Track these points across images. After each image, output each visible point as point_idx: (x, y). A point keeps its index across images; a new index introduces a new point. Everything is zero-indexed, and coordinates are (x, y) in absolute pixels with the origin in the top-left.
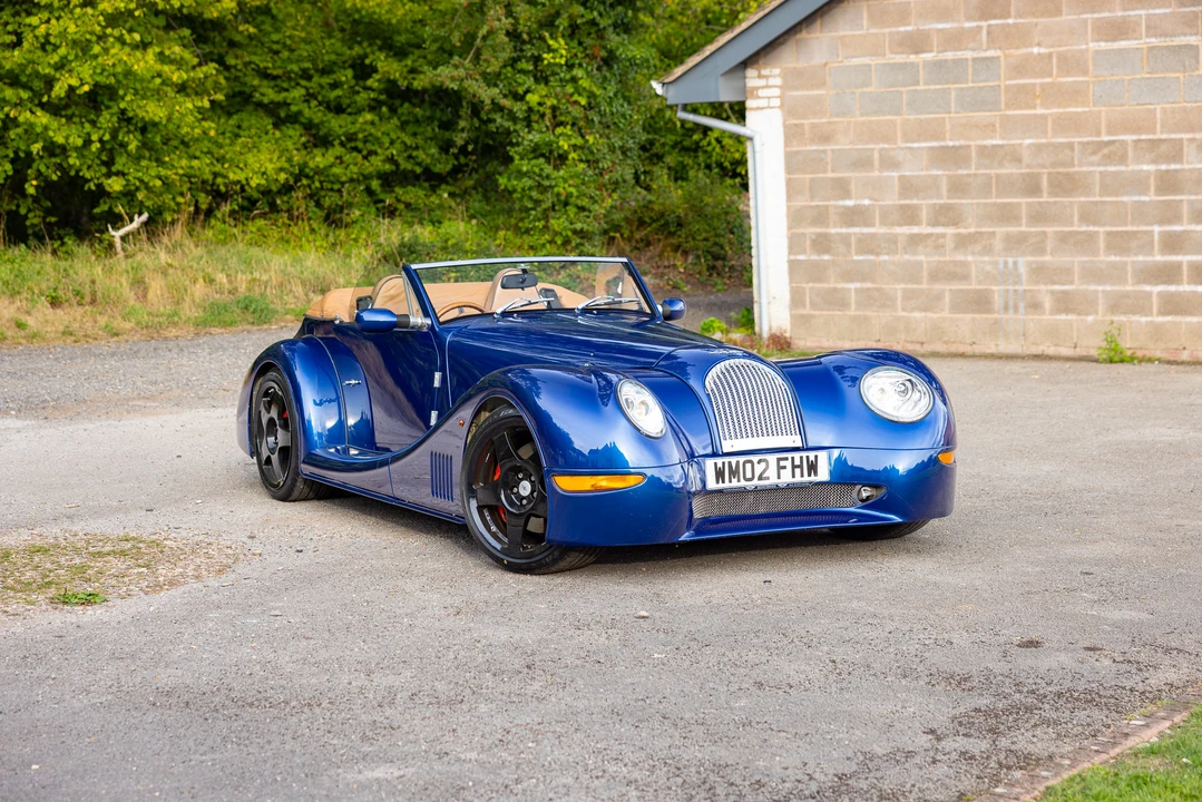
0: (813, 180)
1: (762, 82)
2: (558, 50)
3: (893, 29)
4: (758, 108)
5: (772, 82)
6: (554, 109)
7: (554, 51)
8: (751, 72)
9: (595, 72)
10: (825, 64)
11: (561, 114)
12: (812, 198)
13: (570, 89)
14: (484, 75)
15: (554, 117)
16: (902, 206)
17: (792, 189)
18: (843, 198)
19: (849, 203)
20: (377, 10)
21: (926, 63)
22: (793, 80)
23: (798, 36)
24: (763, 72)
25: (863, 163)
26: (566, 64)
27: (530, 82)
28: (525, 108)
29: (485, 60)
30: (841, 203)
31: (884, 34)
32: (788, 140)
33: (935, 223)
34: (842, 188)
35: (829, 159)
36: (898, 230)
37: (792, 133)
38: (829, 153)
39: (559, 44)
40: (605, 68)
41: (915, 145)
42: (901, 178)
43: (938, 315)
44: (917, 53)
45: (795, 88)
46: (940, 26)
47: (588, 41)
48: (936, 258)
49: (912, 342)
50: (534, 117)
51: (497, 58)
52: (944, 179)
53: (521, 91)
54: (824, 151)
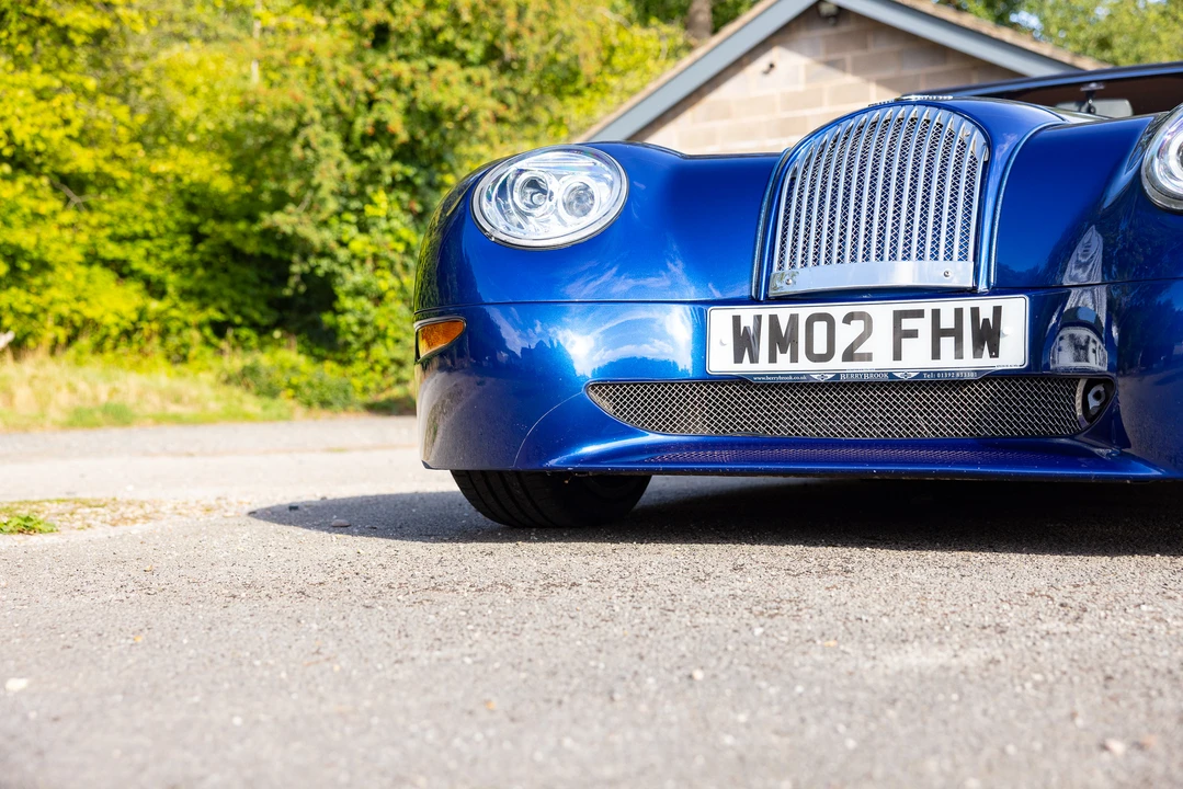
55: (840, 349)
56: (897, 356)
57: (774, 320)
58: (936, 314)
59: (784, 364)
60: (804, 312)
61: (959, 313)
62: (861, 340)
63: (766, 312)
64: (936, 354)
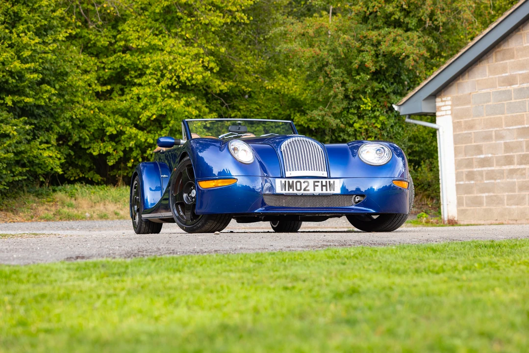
0: (466, 147)
1: (443, 104)
2: (367, 103)
3: (500, 75)
4: (441, 116)
5: (447, 103)
6: (367, 130)
7: (366, 104)
8: (438, 100)
9: (385, 113)
10: (470, 94)
11: (370, 133)
12: (465, 155)
13: (373, 121)
14: (333, 114)
15: (367, 134)
16: (506, 156)
17: (457, 152)
18: (479, 155)
19: (482, 156)
20: (294, 94)
21: (515, 90)
22: (456, 102)
23: (458, 82)
24: (444, 99)
25: (488, 137)
26: (372, 109)
27: (356, 118)
28: (353, 129)
29: (334, 108)
30: (479, 157)
31: (496, 78)
32: (454, 130)
33: (521, 164)
34: (479, 150)
35: (473, 137)
36: (504, 168)
37: (456, 126)
38: (473, 134)
39: (368, 100)
40: (389, 112)
41: (511, 128)
42: (505, 143)
43: (523, 207)
44: (511, 85)
45: (457, 105)
46: (521, 72)
47: (381, 99)
48: (522, 180)
49: (512, 220)
50: (358, 134)
51: (339, 106)
52: (524, 143)
53: (351, 122)
54: (470, 133)
55: (303, 188)
56: (314, 190)
57: (289, 182)
58: (322, 182)
59: (291, 191)
60: (295, 180)
61: (326, 182)
62: (307, 187)
63: (287, 180)
64: (322, 190)
